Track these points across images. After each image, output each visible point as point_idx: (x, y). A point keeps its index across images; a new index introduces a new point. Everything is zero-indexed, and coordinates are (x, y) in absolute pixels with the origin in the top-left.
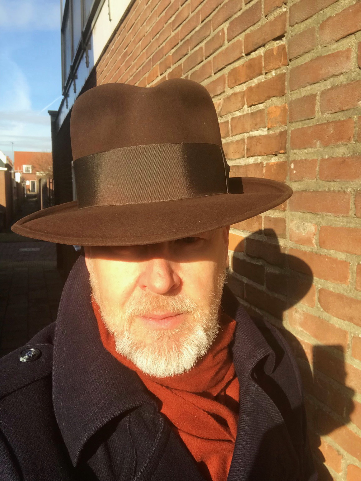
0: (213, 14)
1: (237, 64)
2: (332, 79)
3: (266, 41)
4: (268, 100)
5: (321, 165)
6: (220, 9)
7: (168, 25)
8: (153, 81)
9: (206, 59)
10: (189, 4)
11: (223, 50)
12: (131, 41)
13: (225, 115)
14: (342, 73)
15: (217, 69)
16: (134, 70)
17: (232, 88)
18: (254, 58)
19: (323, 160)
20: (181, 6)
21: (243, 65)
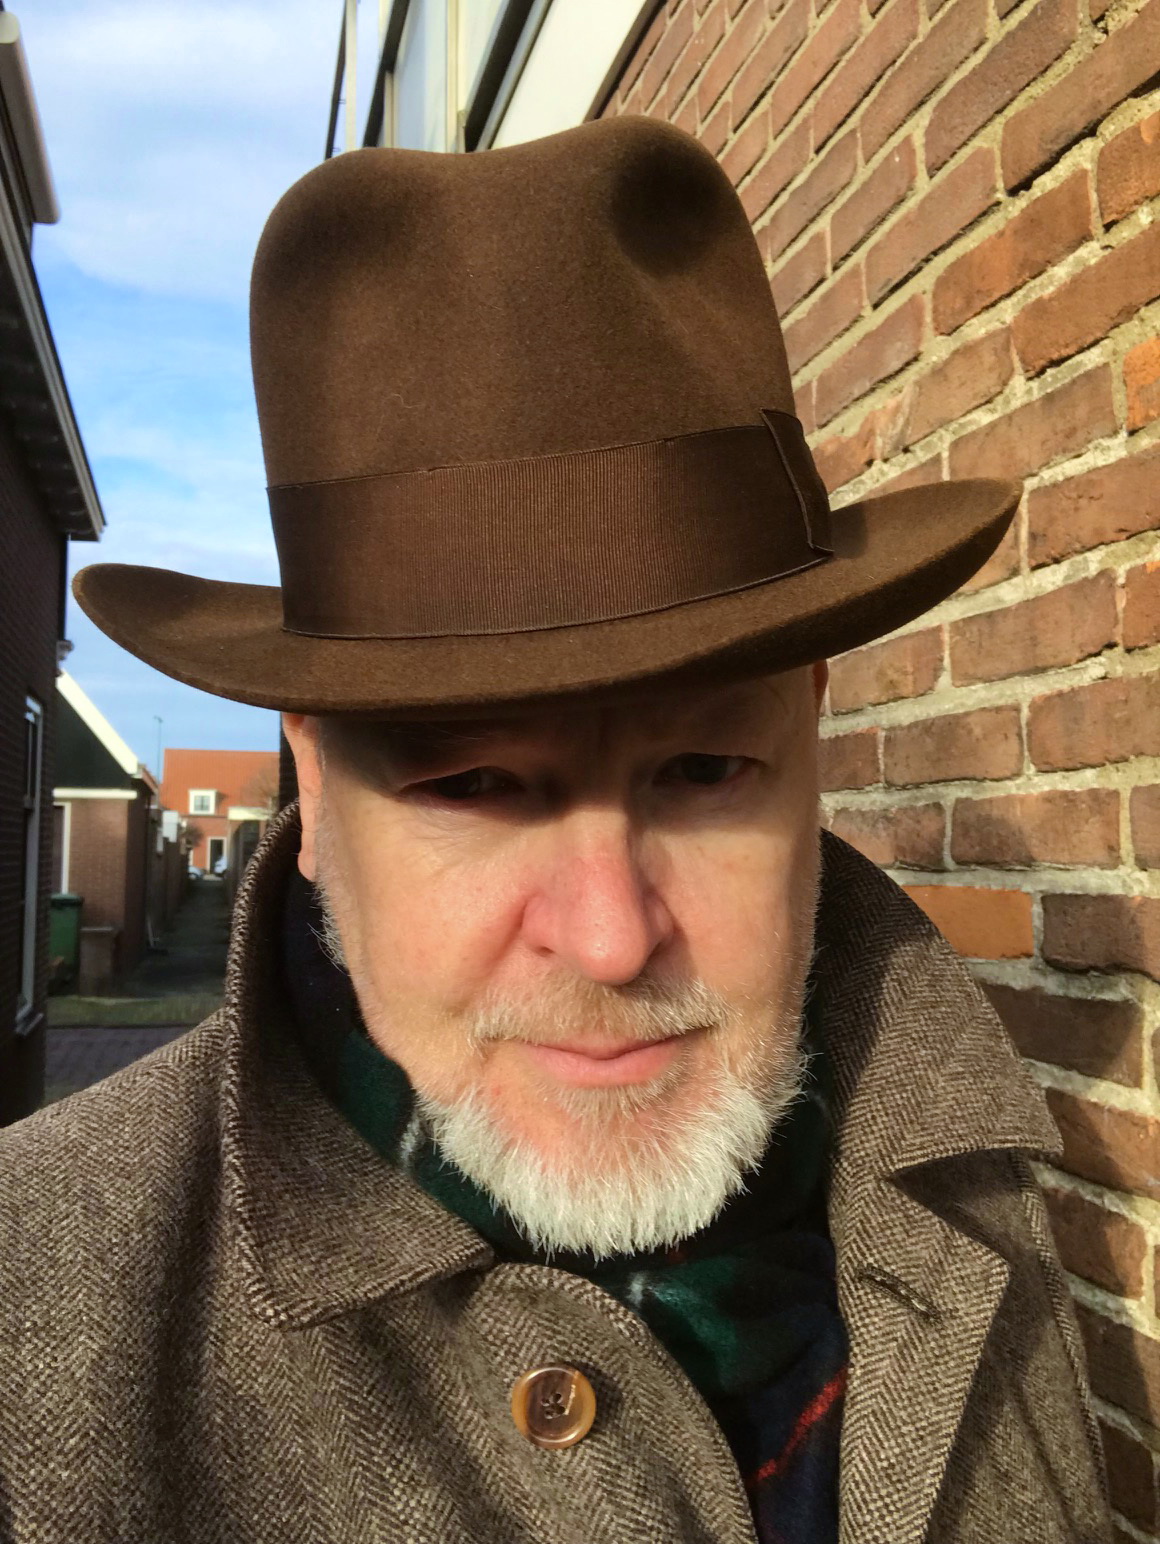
0: (864, 106)
1: (970, 244)
4: (1123, 327)
6: (893, 76)
9: (835, 268)
10: (765, 114)
11: (909, 213)
13: (927, 436)
15: (886, 285)
17: (953, 331)
18: (1051, 192)
21: (1001, 234)
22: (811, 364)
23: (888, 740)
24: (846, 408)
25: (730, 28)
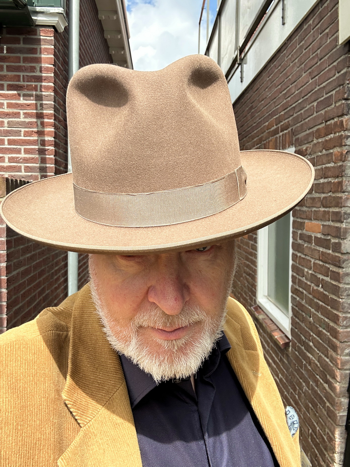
0: (309, 95)
1: (320, 126)
3: (335, 116)
6: (312, 93)
7: (282, 95)
8: (270, 128)
9: (304, 120)
10: (296, 85)
11: (313, 117)
12: (256, 99)
13: (313, 154)
15: (310, 127)
16: (258, 119)
17: (317, 139)
18: (329, 125)
20: (291, 85)
21: (323, 127)
22: (300, 135)
23: (306, 200)
24: (304, 144)
25: (291, 65)
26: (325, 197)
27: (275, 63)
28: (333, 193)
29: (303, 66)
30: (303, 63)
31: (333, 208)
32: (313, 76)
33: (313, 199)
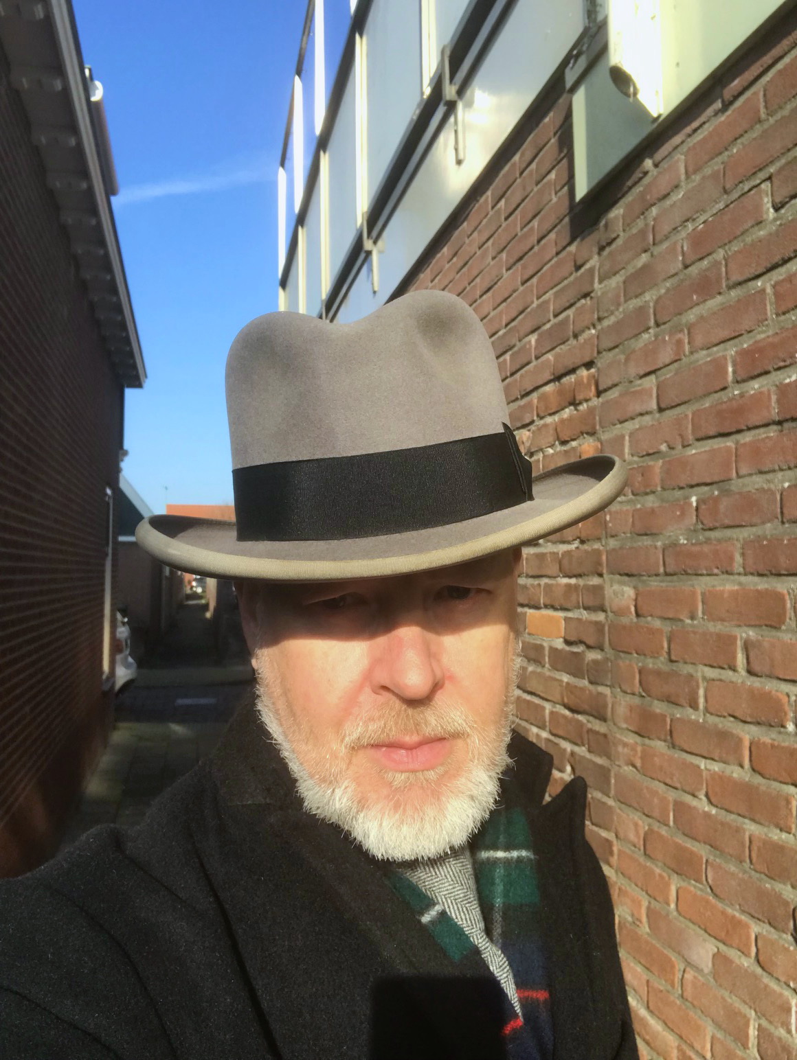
0: (520, 317)
1: (546, 389)
2: (639, 418)
3: (576, 365)
4: (581, 437)
5: (633, 516)
6: (527, 314)
9: (512, 374)
11: (530, 369)
13: (537, 451)
14: (647, 413)
15: (525, 390)
17: (542, 418)
18: (565, 385)
19: (636, 510)
20: (480, 297)
21: (554, 391)
23: (527, 559)
26: (568, 551)
27: (445, 250)
28: (582, 542)
29: (504, 255)
30: (502, 250)
31: (586, 578)
32: (526, 277)
33: (541, 557)
